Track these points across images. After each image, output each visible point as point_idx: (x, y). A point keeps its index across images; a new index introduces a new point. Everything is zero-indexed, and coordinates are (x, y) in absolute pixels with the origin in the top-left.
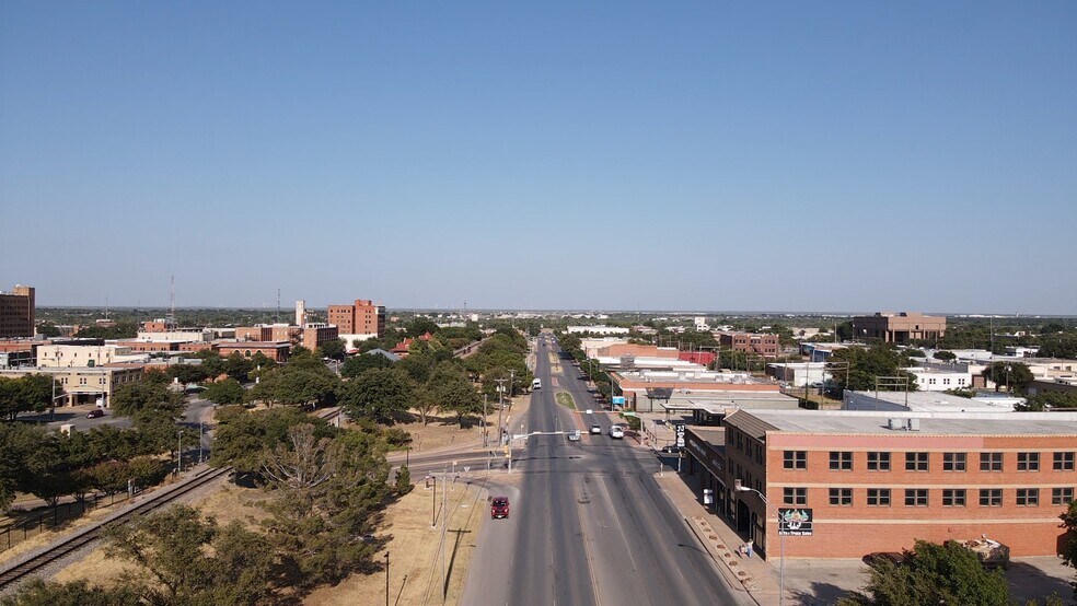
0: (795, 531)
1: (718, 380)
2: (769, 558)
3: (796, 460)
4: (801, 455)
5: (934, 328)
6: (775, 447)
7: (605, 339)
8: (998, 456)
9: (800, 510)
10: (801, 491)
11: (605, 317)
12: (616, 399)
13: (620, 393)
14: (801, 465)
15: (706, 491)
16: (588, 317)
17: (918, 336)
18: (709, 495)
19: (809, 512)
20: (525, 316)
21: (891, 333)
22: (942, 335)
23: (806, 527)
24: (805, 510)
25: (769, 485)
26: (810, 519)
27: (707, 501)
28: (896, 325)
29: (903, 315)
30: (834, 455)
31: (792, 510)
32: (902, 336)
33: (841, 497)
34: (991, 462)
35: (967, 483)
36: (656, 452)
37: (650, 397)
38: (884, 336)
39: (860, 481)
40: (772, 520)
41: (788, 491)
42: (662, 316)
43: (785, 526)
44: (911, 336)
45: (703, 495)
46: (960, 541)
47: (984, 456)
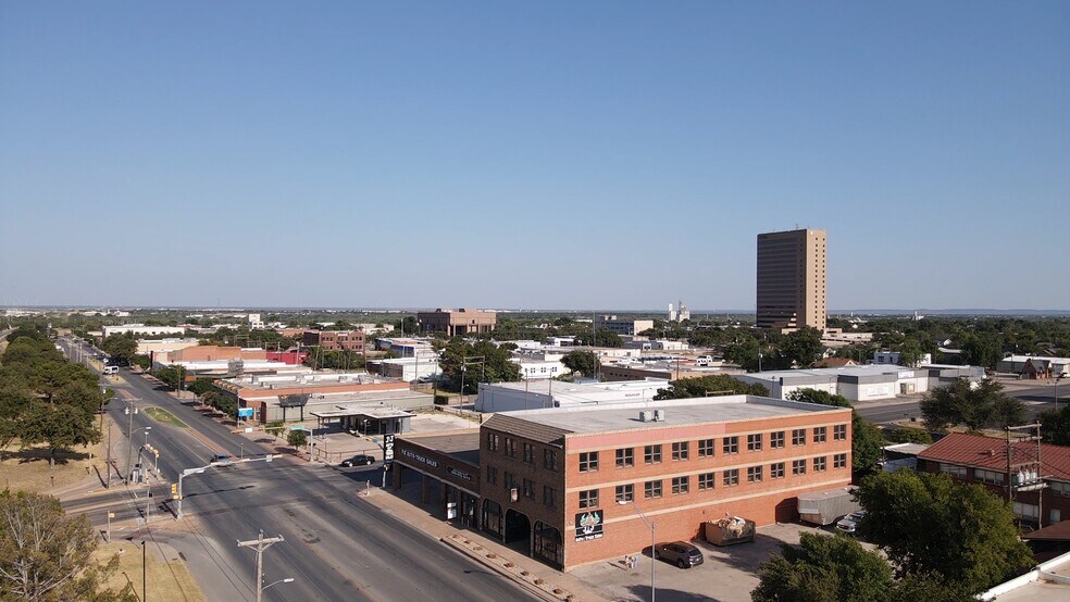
0: (589, 535)
1: (342, 382)
2: (567, 569)
3: (589, 460)
4: (594, 455)
5: (487, 322)
6: (572, 450)
7: (164, 341)
8: (735, 440)
9: (593, 513)
10: (594, 493)
11: (126, 314)
12: (243, 411)
13: (244, 404)
14: (594, 465)
15: (449, 505)
16: (104, 314)
17: (474, 329)
18: (453, 508)
19: (600, 513)
20: (19, 313)
21: (452, 327)
22: (493, 328)
23: (598, 529)
24: (597, 512)
25: (567, 491)
26: (601, 521)
27: (450, 515)
28: (456, 320)
29: (462, 310)
30: (619, 452)
31: (587, 514)
32: (461, 329)
33: (626, 492)
34: (731, 445)
35: (716, 467)
36: (335, 468)
37: (283, 406)
38: (446, 331)
39: (638, 476)
40: (570, 528)
41: (583, 494)
42: (194, 313)
43: (580, 532)
44: (469, 331)
45: (446, 509)
46: (714, 522)
47: (726, 440)
